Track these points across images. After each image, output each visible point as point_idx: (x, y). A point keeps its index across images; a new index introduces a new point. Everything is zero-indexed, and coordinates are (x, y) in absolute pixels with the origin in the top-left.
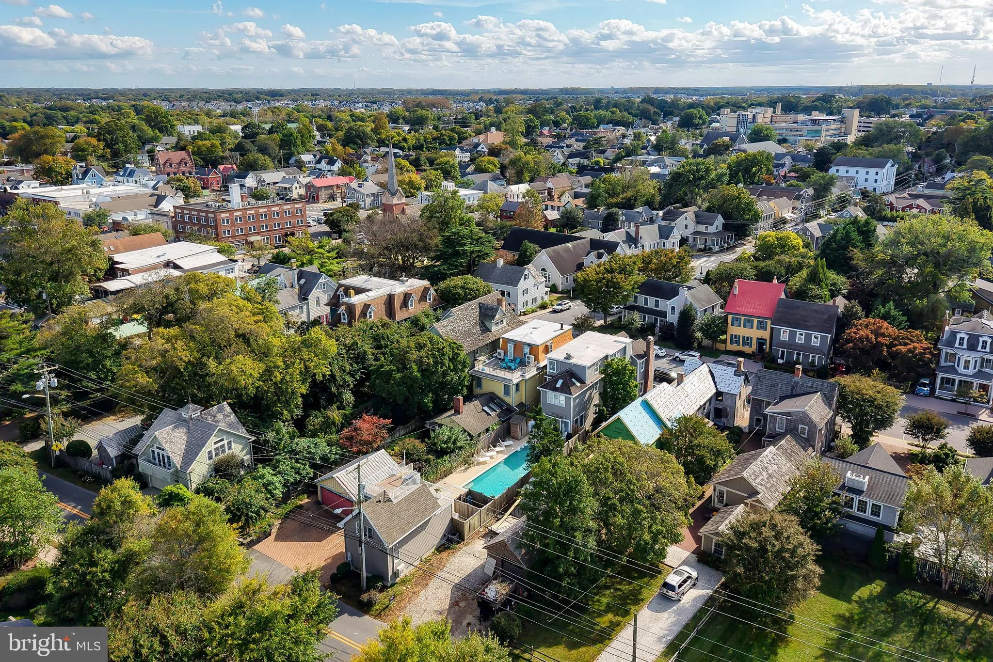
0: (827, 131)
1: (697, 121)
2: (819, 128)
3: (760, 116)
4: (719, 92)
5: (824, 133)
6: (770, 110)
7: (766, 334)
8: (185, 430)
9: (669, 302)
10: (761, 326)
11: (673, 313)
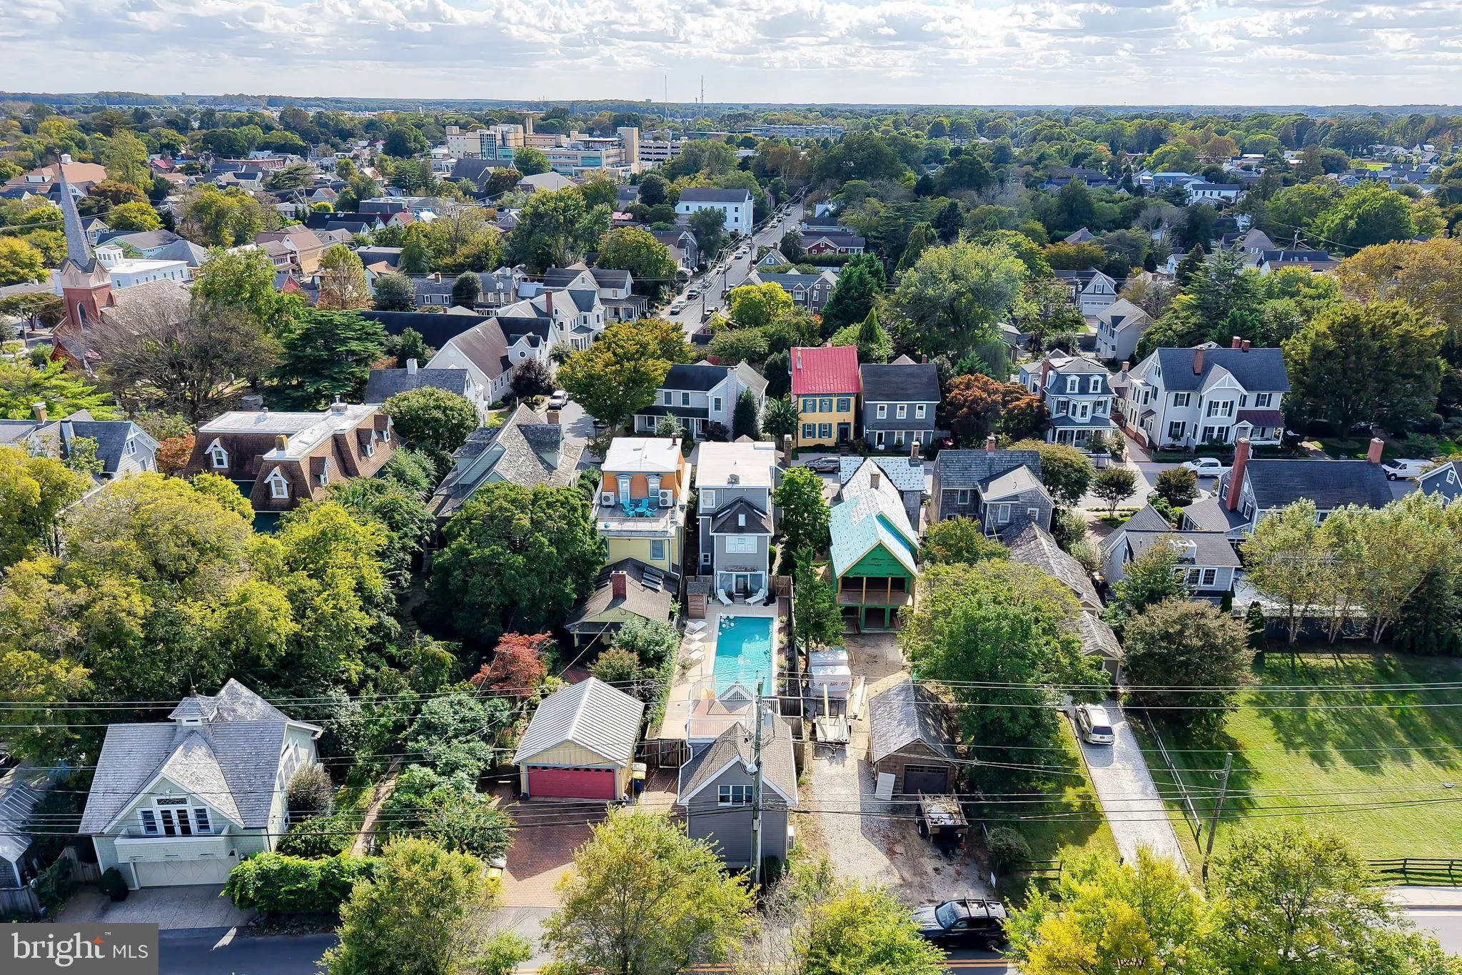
0: (608, 157)
1: (412, 145)
2: (597, 154)
3: (511, 136)
4: (375, 106)
5: (604, 161)
6: (520, 127)
7: (849, 416)
8: (204, 749)
9: (710, 393)
10: (843, 407)
11: (717, 407)
